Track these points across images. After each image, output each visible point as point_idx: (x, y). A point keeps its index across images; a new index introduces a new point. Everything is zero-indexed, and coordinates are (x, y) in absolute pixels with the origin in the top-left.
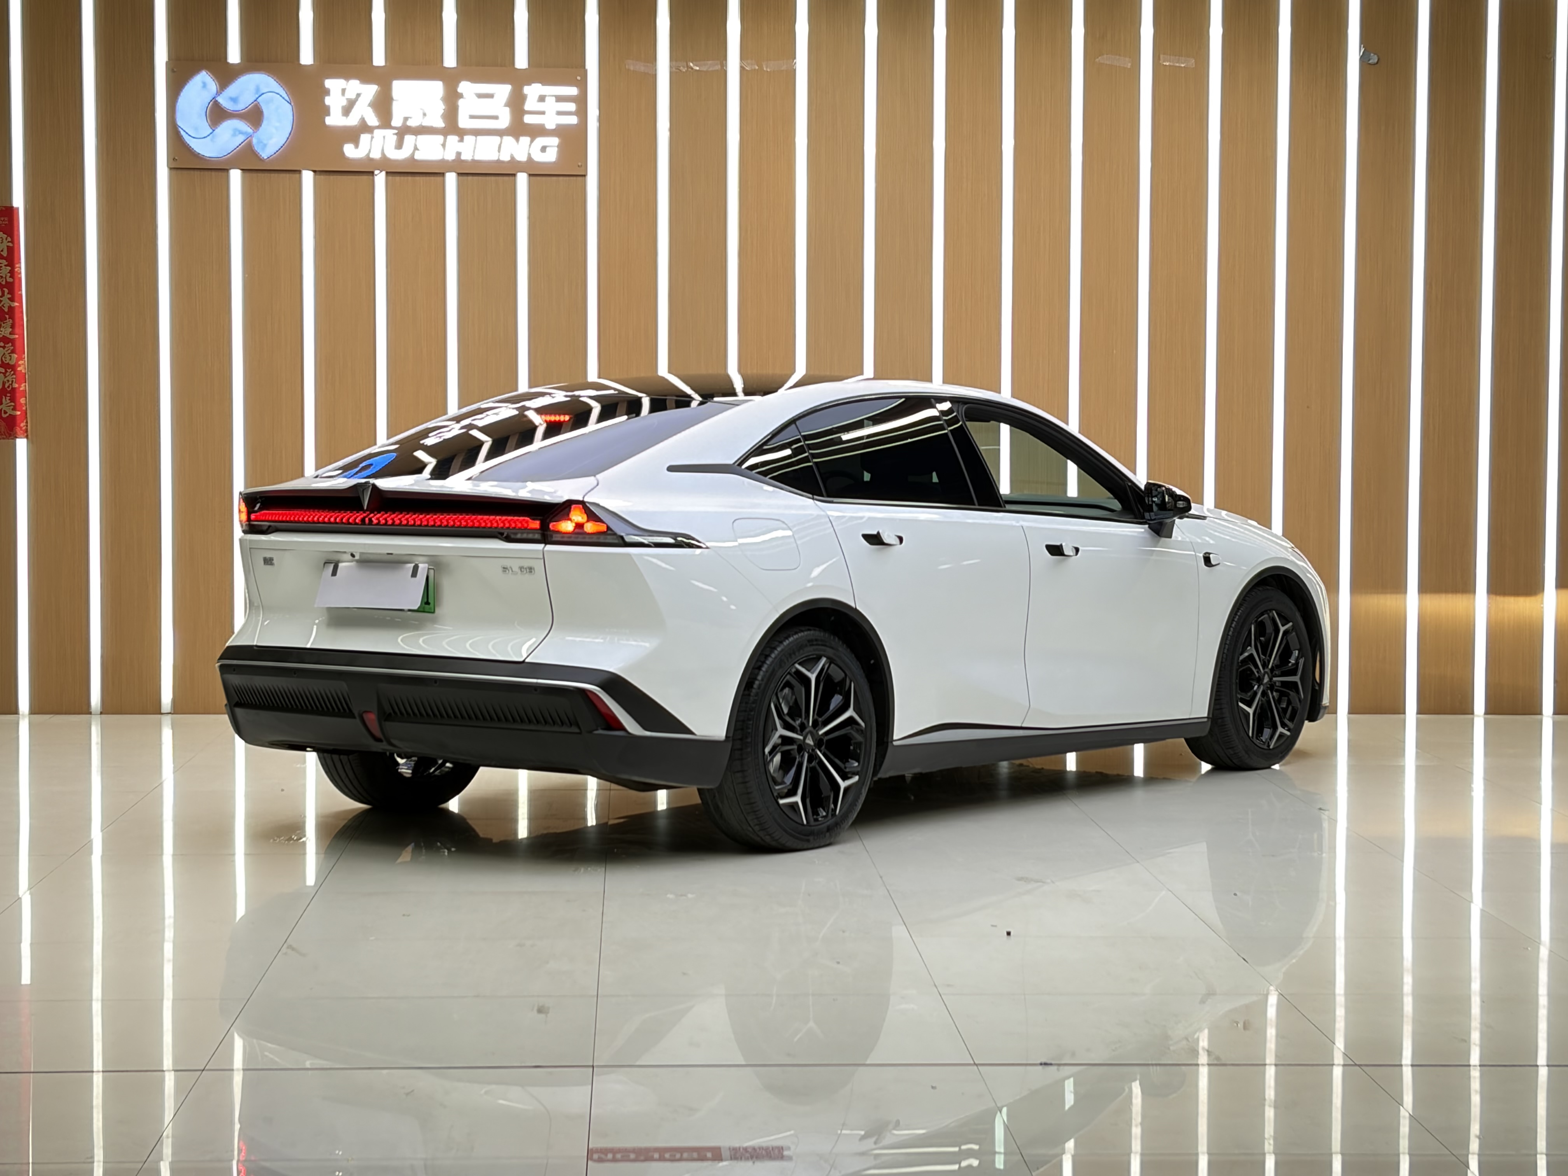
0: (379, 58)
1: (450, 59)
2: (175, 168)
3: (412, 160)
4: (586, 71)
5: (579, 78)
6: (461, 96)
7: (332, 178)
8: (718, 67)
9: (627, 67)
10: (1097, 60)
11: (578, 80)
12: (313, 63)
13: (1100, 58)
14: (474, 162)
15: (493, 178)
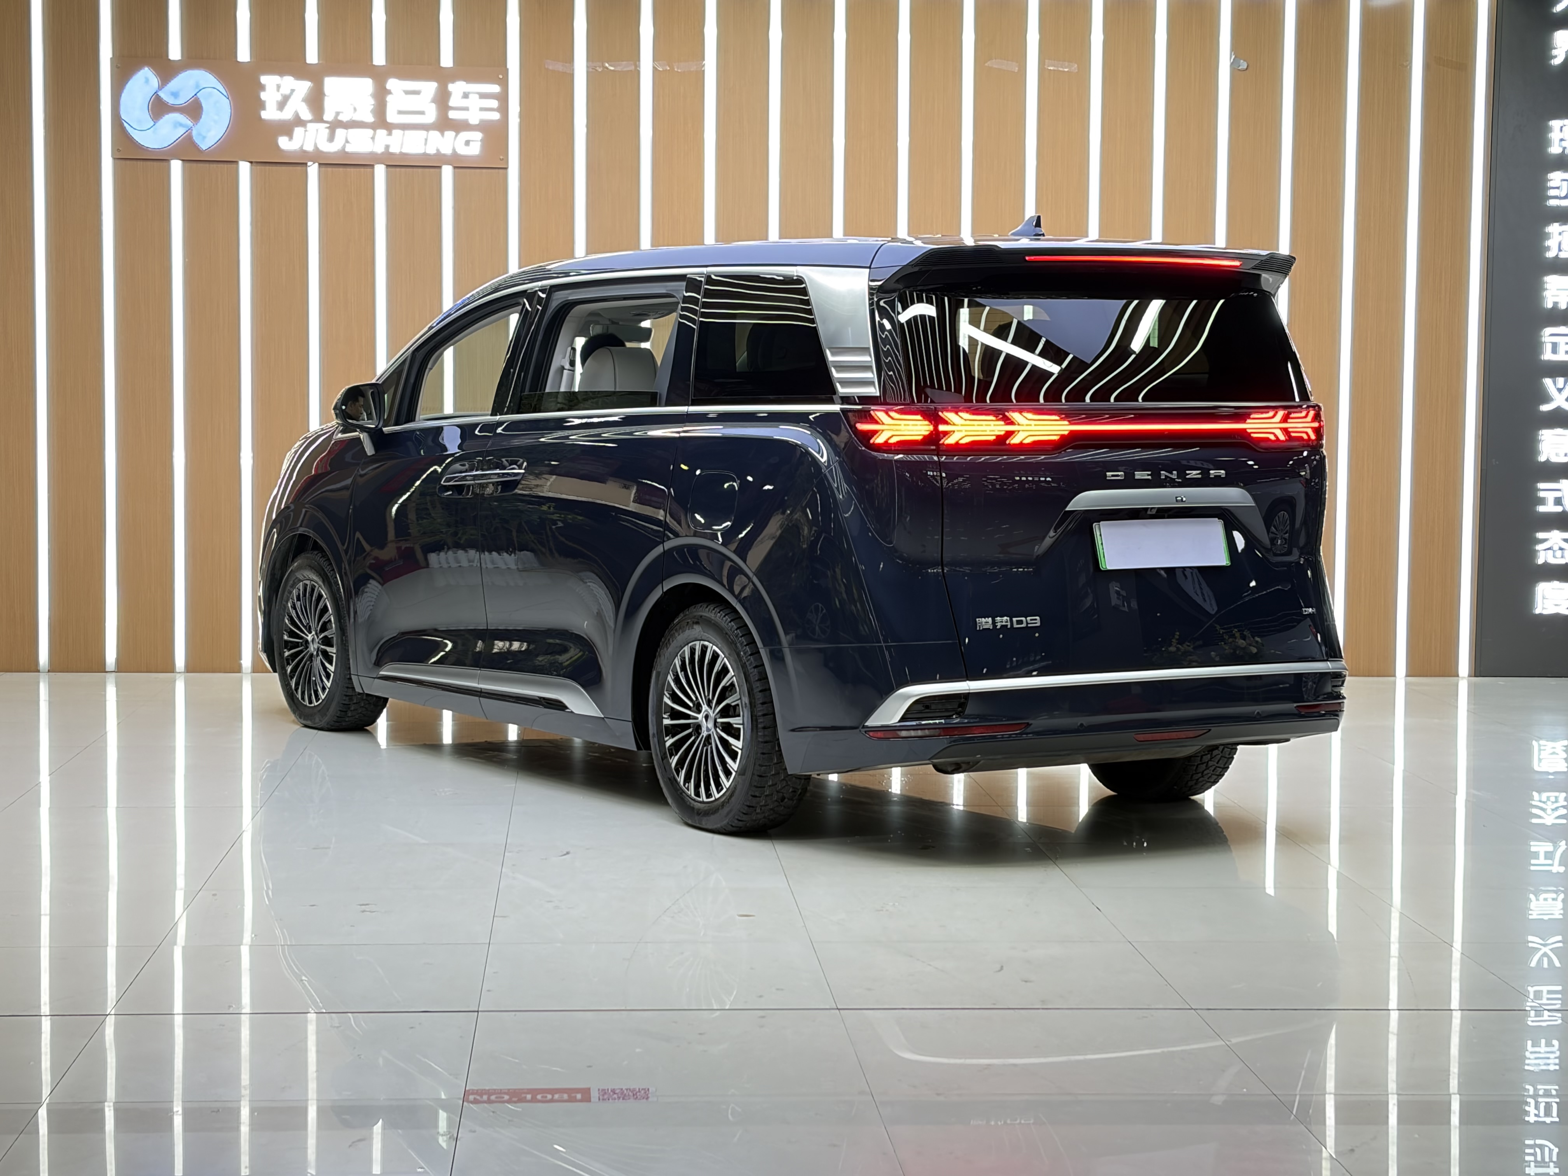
0: (312, 56)
1: (379, 57)
2: (118, 159)
3: (343, 153)
4: (507, 70)
5: (501, 77)
6: (389, 92)
7: (267, 168)
8: (633, 68)
9: (546, 67)
10: (986, 64)
11: (500, 79)
12: (249, 60)
13: (989, 63)
14: (402, 154)
15: (420, 170)
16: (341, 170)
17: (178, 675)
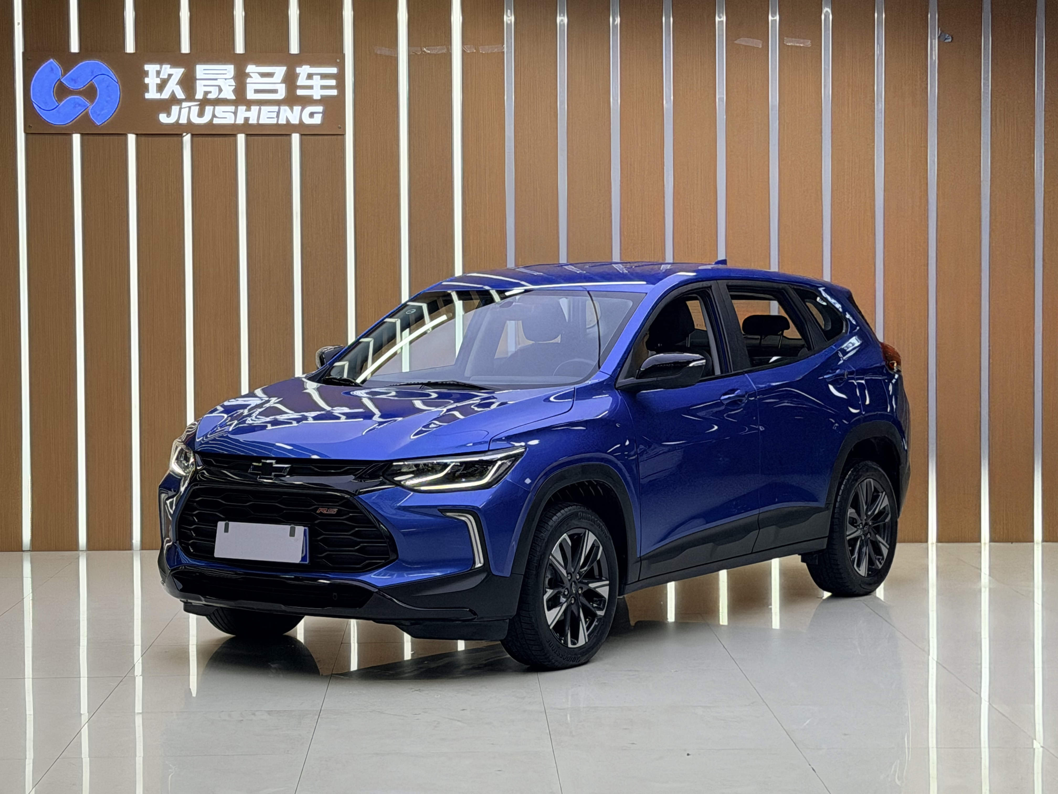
0: (185, 48)
1: (240, 48)
2: (30, 134)
4: (344, 55)
7: (150, 138)
8: (444, 51)
9: (375, 51)
10: (736, 42)
12: (135, 52)
13: (738, 40)
15: (273, 138)
16: (210, 139)
17: (80, 553)
